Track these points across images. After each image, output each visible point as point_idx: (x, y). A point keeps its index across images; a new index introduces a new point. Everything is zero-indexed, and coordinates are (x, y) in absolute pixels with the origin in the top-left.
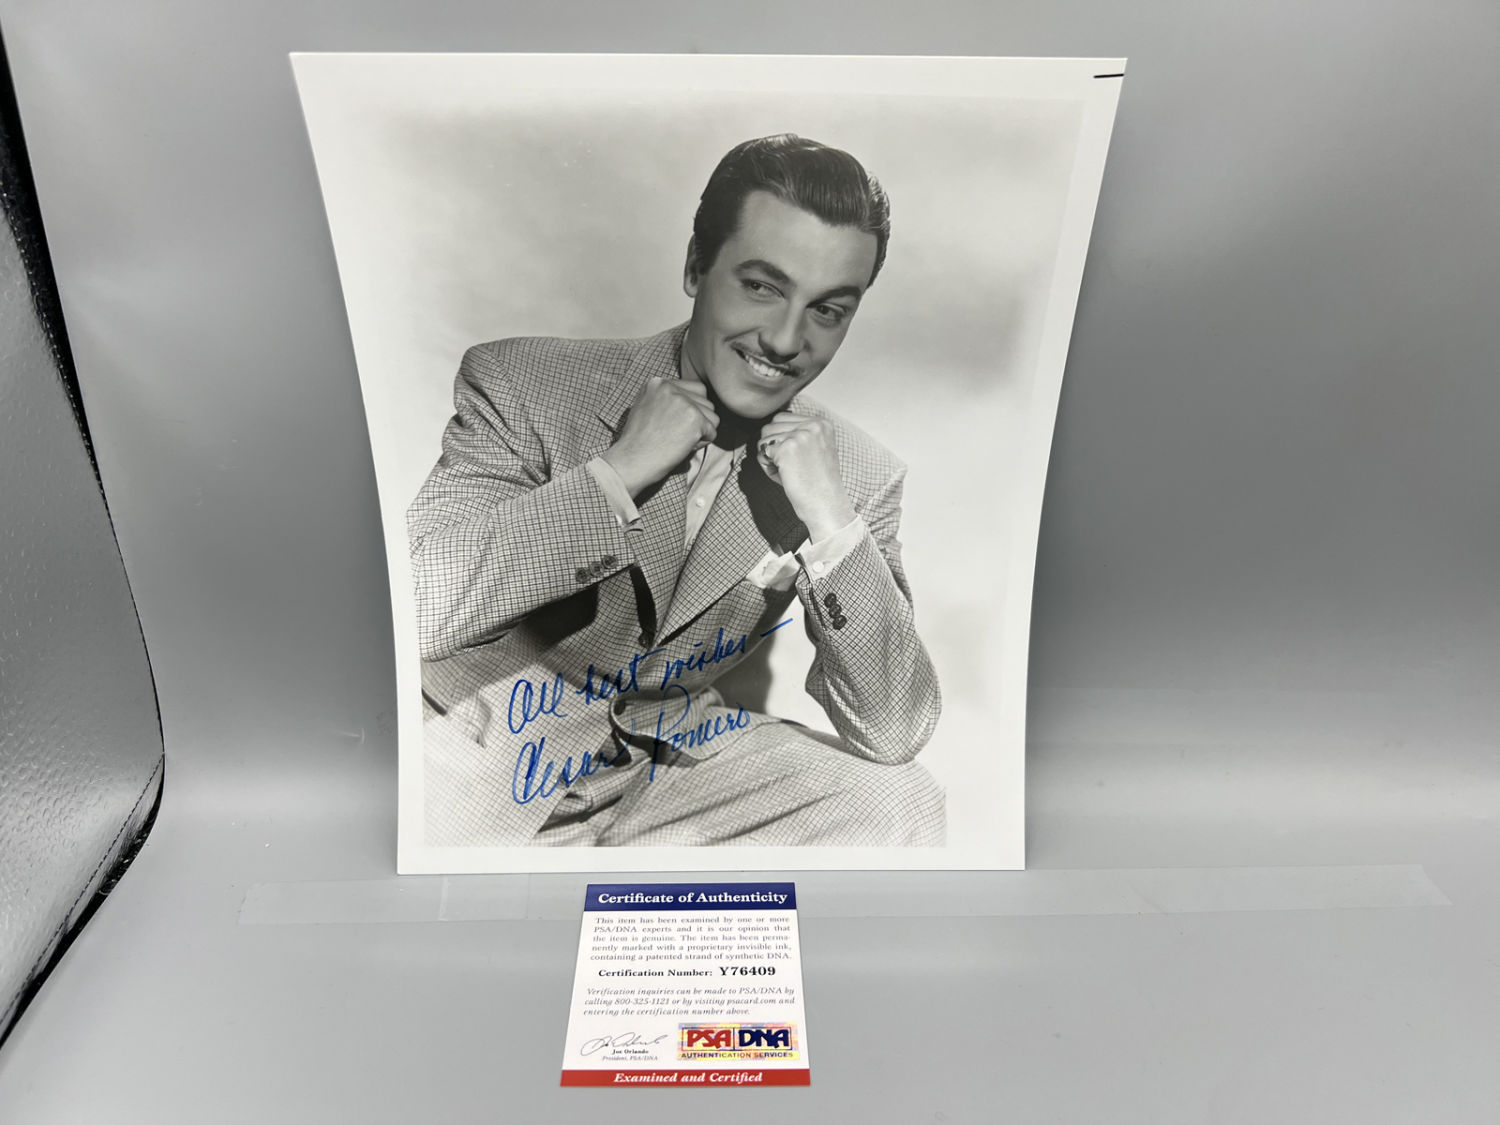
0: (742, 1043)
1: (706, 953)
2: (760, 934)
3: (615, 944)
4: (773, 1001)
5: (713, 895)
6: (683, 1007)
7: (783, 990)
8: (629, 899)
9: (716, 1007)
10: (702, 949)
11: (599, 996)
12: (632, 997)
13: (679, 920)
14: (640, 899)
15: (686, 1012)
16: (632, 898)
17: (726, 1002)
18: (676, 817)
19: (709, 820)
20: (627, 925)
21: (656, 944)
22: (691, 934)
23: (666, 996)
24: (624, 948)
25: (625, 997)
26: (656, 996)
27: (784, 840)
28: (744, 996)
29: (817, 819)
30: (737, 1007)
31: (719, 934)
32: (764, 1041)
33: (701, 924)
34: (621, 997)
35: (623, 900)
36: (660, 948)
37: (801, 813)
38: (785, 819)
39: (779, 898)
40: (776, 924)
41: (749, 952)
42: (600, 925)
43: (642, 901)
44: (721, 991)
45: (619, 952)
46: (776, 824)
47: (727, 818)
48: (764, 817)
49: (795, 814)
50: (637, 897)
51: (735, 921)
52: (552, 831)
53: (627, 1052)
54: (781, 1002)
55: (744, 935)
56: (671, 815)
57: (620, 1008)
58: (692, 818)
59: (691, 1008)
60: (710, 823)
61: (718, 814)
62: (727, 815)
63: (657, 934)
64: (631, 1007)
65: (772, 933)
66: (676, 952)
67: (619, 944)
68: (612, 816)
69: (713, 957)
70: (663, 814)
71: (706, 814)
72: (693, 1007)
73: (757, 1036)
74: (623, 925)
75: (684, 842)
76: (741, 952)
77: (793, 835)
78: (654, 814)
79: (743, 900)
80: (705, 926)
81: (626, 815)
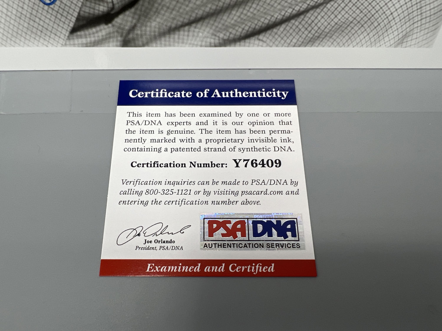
0: (256, 234)
1: (221, 145)
2: (267, 128)
3: (144, 136)
4: (280, 192)
5: (225, 91)
6: (204, 198)
7: (289, 182)
8: (155, 95)
9: (232, 198)
10: (218, 141)
11: (131, 186)
12: (160, 188)
13: (197, 115)
14: (164, 95)
15: (207, 202)
16: (157, 93)
17: (240, 193)
18: (192, 18)
19: (222, 22)
20: (153, 119)
21: (179, 137)
22: (208, 128)
23: (188, 187)
24: (152, 141)
25: (154, 187)
26: (180, 187)
27: (288, 41)
28: (255, 188)
29: (323, 20)
30: (250, 198)
31: (231, 128)
32: (274, 232)
33: (216, 119)
34: (150, 187)
35: (149, 95)
36: (182, 141)
37: (309, 15)
38: (293, 21)
39: (281, 94)
40: (280, 118)
41: (258, 145)
42: (131, 118)
43: (166, 96)
44: (236, 183)
45: (148, 145)
46: (284, 26)
47: (239, 20)
48: (273, 19)
49: (302, 17)
50: (161, 92)
51: (245, 116)
52: (82, 33)
53: (157, 241)
54: (287, 193)
55: (253, 129)
56: (187, 17)
57: (150, 198)
58: (207, 21)
59: (210, 199)
60: (223, 25)
61: (231, 16)
62: (239, 17)
63: (179, 128)
64: (159, 197)
65: (277, 127)
66: (196, 145)
67: (148, 137)
68: (133, 18)
69: (227, 149)
70: (181, 16)
71: (220, 17)
72: (213, 197)
73: (268, 226)
74: (150, 119)
75: (200, 43)
76: (251, 145)
77: (297, 37)
78: (172, 16)
79: (251, 96)
80: (219, 119)
81: (146, 17)
